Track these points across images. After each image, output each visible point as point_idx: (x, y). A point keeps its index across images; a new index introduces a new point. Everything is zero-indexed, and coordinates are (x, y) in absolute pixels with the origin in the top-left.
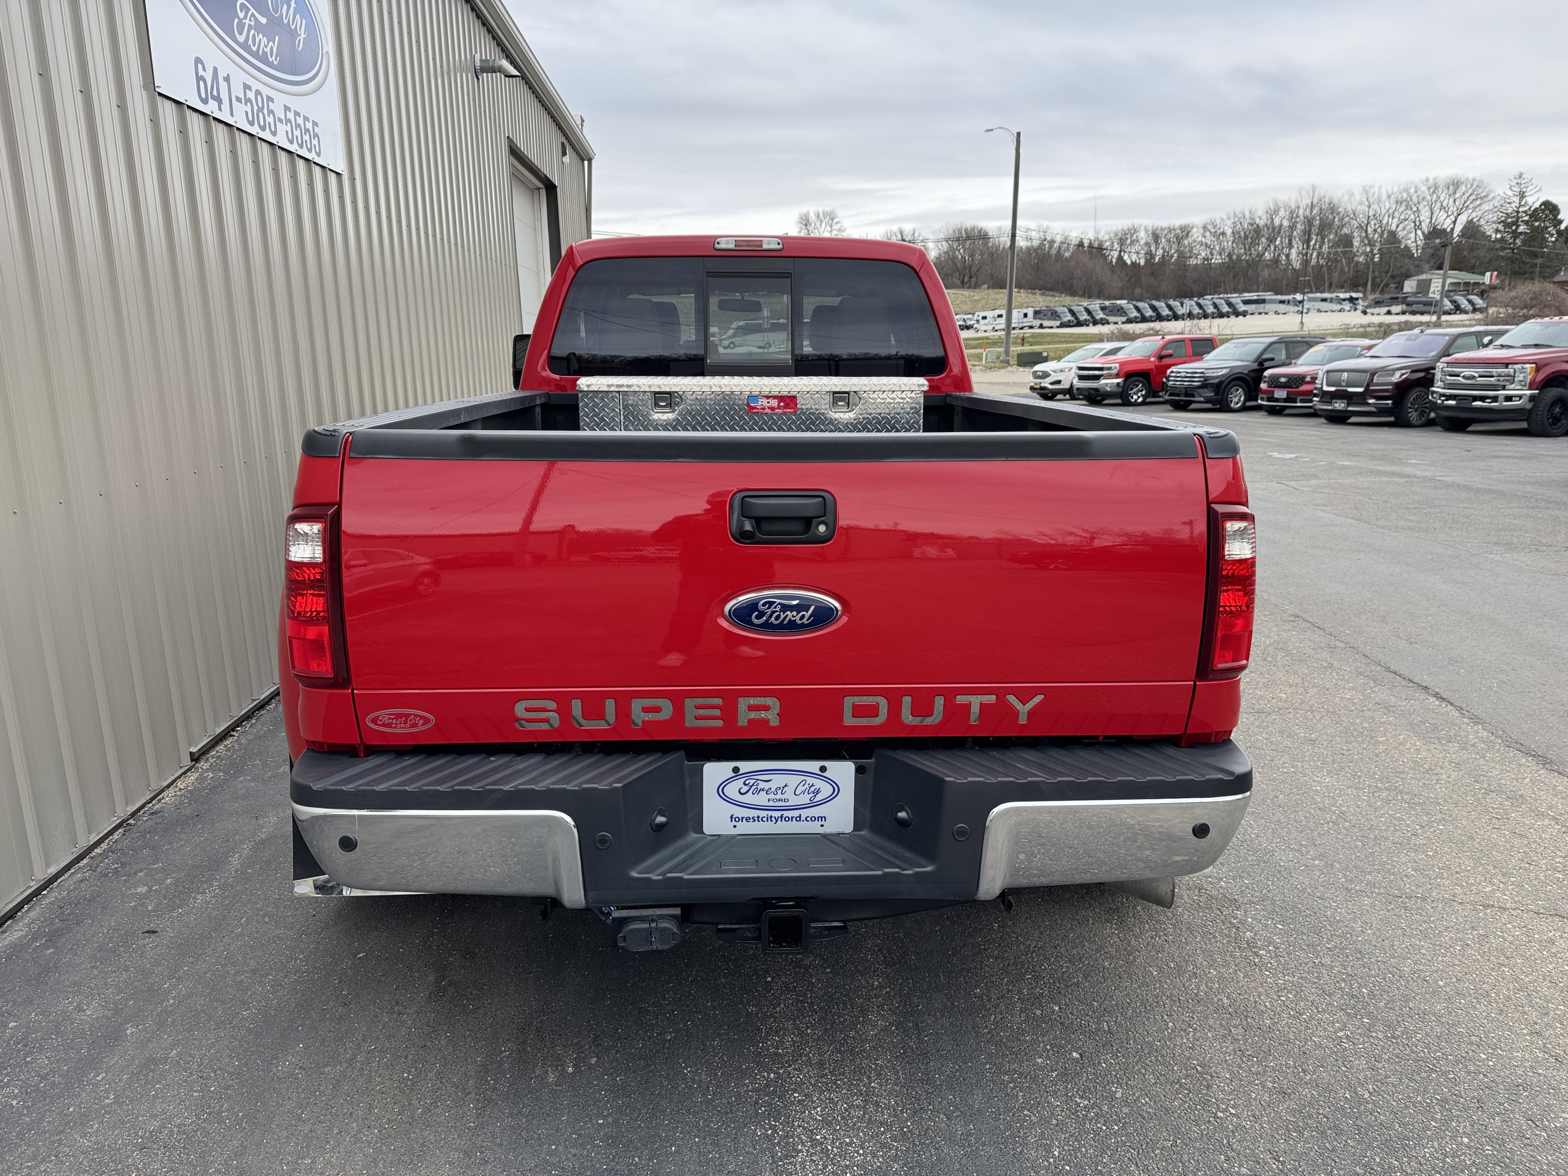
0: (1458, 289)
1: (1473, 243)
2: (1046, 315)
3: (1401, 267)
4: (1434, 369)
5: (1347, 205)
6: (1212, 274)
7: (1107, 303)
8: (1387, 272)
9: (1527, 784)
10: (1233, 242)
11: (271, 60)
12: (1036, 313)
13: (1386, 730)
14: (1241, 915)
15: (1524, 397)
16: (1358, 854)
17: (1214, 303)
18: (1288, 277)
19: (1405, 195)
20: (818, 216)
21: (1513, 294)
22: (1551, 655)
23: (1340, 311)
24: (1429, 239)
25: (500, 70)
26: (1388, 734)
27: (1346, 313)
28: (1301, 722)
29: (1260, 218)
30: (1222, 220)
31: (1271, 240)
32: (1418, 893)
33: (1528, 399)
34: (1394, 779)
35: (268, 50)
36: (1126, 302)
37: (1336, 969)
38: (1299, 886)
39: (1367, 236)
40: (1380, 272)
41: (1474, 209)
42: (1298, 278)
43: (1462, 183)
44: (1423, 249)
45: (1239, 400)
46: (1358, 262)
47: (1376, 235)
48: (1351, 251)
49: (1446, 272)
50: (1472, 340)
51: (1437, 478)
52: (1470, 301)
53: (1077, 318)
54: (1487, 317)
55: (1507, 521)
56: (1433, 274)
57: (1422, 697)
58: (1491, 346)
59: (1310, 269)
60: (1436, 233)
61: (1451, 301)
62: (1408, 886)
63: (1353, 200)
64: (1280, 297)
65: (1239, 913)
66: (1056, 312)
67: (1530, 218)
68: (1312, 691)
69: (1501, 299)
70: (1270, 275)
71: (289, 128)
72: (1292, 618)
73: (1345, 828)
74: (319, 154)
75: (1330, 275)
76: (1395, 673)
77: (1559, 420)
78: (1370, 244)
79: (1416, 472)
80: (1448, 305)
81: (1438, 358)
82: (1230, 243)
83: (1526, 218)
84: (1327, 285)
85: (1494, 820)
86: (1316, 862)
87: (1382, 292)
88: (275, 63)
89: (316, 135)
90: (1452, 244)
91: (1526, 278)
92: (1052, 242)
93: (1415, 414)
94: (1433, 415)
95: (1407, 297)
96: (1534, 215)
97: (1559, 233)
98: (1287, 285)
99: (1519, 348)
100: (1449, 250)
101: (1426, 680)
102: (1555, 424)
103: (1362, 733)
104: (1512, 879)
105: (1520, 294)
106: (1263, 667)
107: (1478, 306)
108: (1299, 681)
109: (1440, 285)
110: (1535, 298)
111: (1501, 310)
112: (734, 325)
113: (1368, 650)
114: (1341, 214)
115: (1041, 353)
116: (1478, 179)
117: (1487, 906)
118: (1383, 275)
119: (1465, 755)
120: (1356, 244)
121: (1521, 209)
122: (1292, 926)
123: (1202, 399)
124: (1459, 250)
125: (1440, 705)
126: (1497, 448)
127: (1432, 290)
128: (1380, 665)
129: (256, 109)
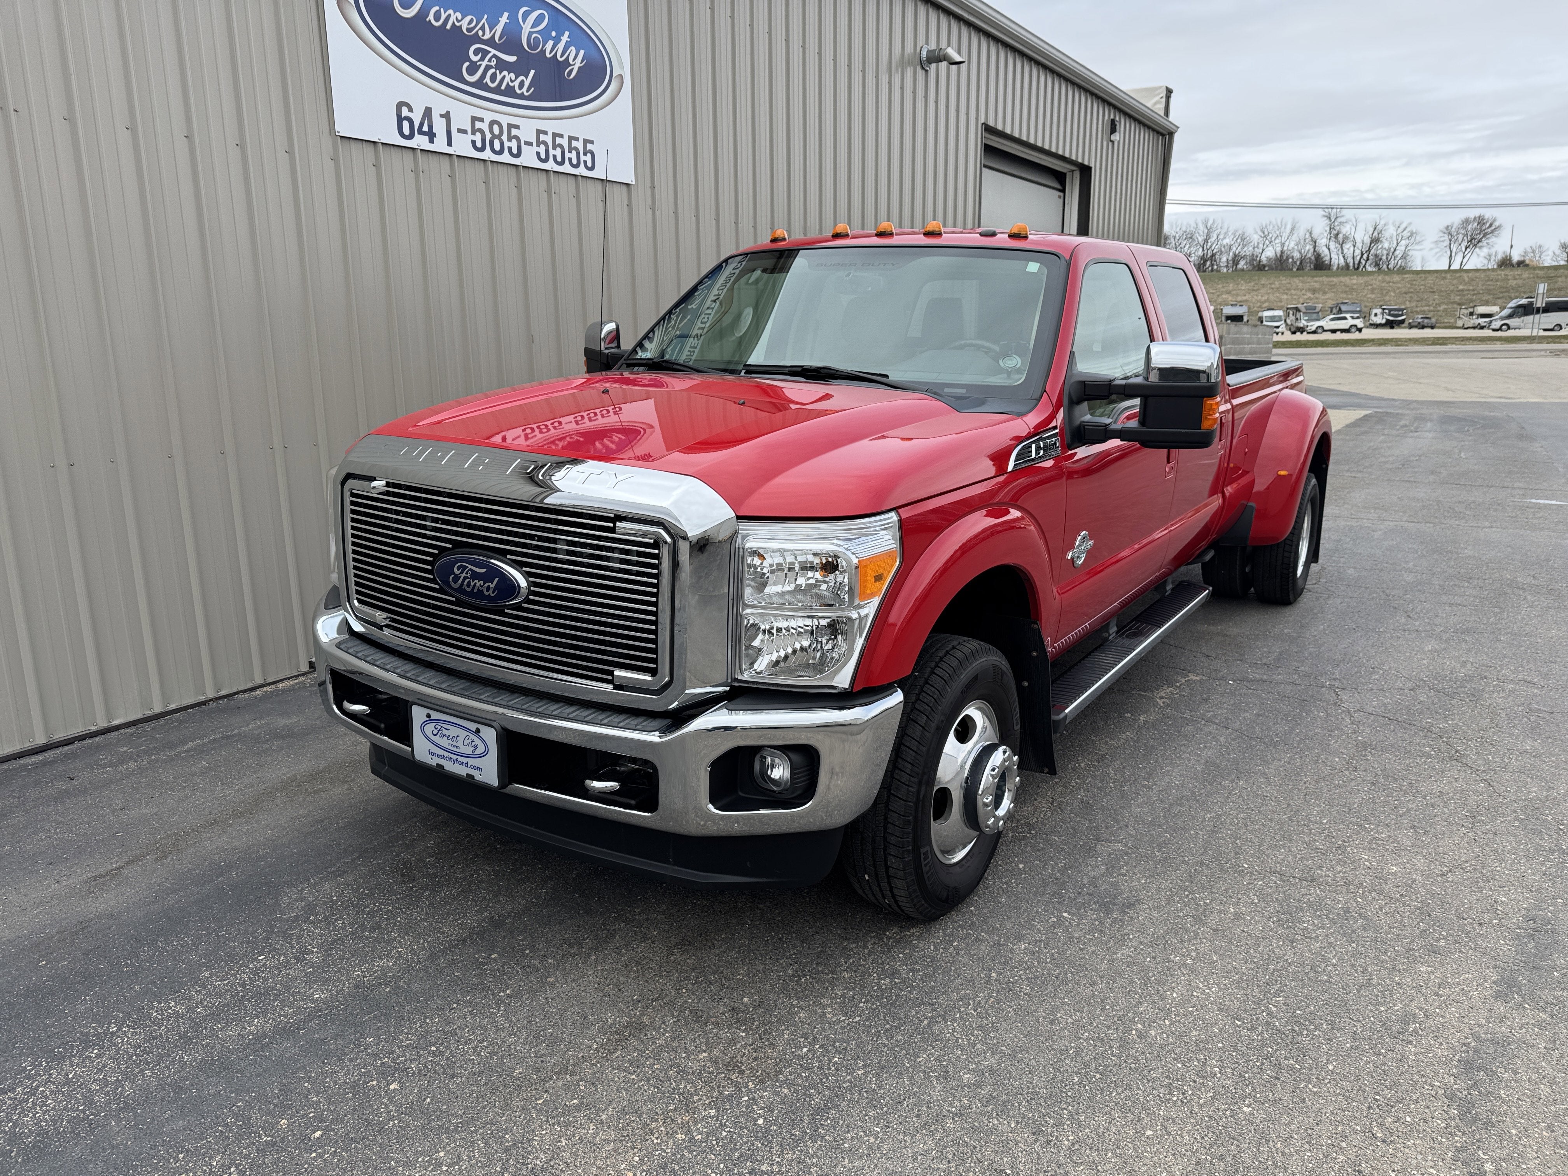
11: (520, 92)
25: (945, 57)
35: (516, 84)
71: (542, 149)
74: (592, 169)
88: (526, 94)
89: (587, 152)
112: (1513, 304)
129: (488, 136)
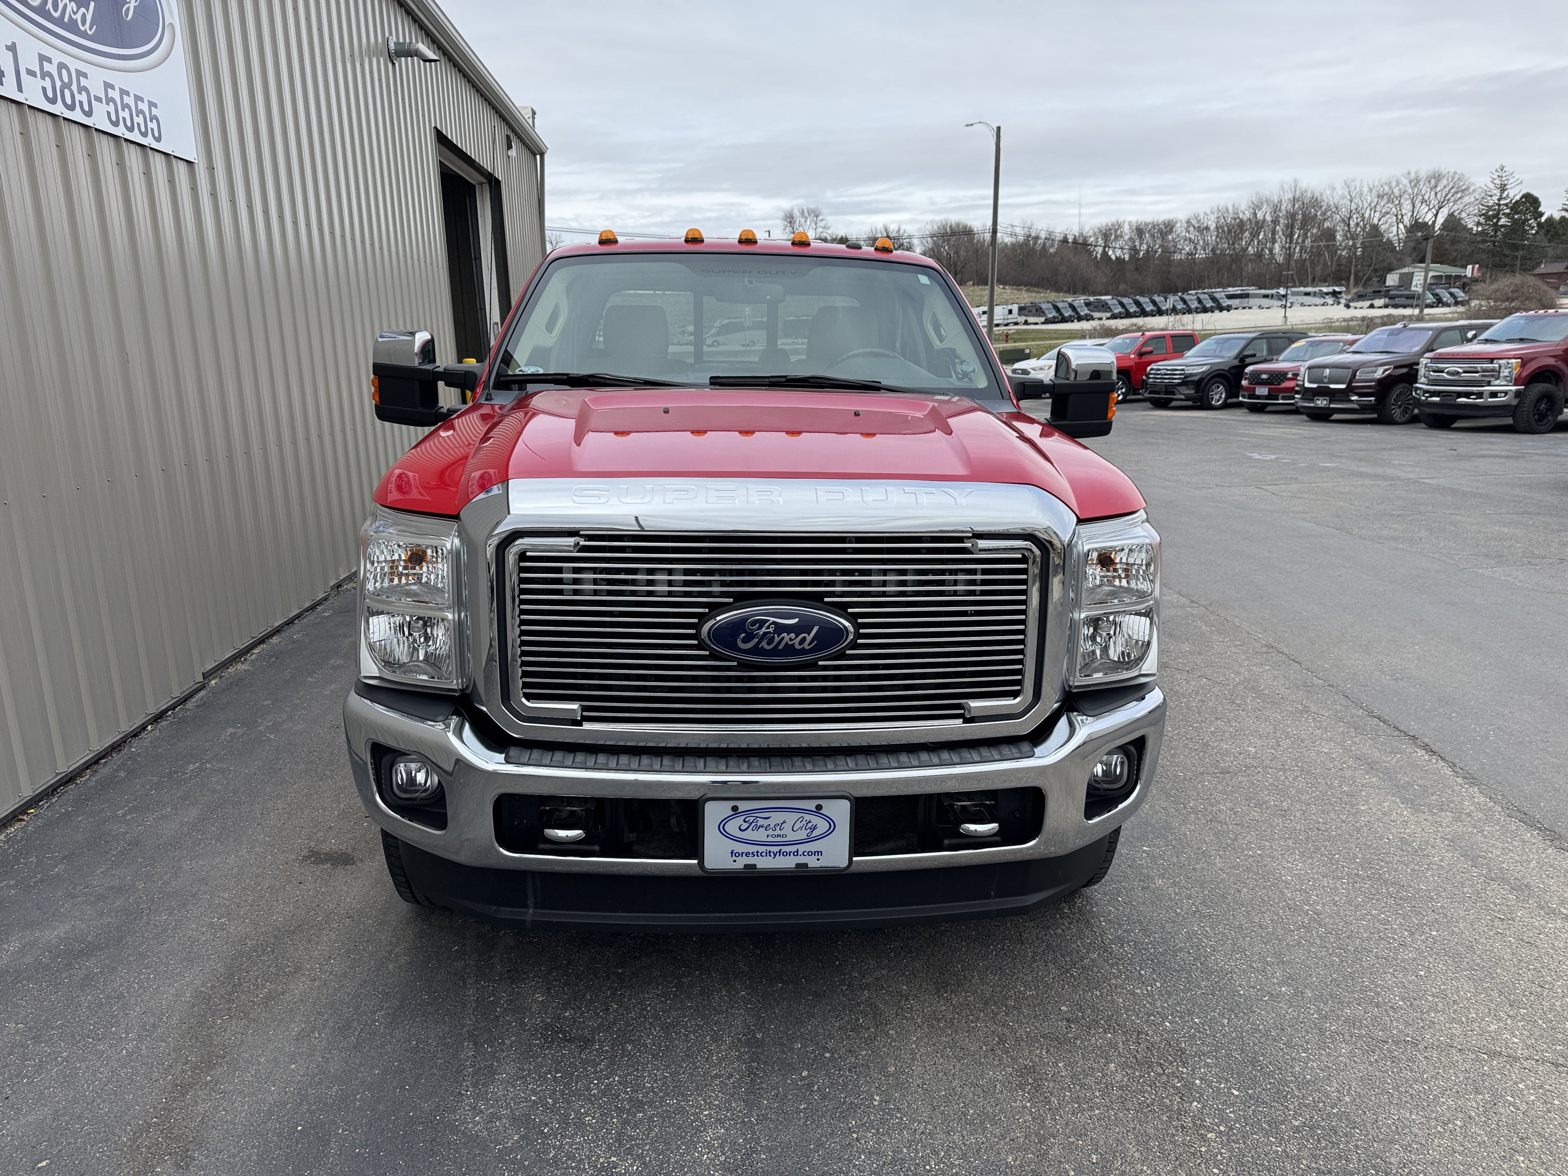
0: (1439, 282)
1: (1454, 236)
2: (1030, 311)
3: (1383, 260)
4: (1418, 364)
5: (1329, 198)
6: (1196, 269)
7: (1092, 299)
8: (1370, 266)
9: (1534, 869)
10: (1217, 237)
11: (82, 29)
12: (1021, 309)
13: (1369, 795)
14: (1187, 1073)
15: (1510, 393)
16: (1334, 976)
17: (1198, 298)
18: (1271, 271)
19: (1387, 188)
20: (803, 213)
21: (1495, 286)
22: (1552, 693)
23: (1323, 305)
24: (1411, 232)
25: (417, 53)
26: (1371, 801)
27: (1329, 307)
28: (1272, 784)
29: (1244, 213)
30: (1206, 214)
31: (1254, 235)
32: (1407, 1035)
33: (1513, 395)
34: (1378, 864)
35: (78, 16)
36: (1110, 297)
37: (1305, 1162)
38: (1261, 1027)
39: (1349, 231)
40: (1363, 266)
41: (1455, 201)
42: (1281, 272)
43: (1444, 176)
44: (1405, 242)
45: (1220, 397)
46: (1341, 255)
47: (1359, 229)
48: (1334, 245)
49: (1428, 265)
50: (1456, 335)
51: (1422, 481)
52: (1451, 294)
53: (1061, 314)
54: (1469, 310)
55: (1497, 528)
56: (1416, 267)
57: (1409, 750)
58: (1475, 341)
59: (1293, 263)
60: (1417, 226)
61: (1433, 294)
62: (1394, 1023)
63: (1335, 194)
64: (1263, 292)
65: (1185, 1070)
66: (1041, 308)
67: (1511, 210)
68: (1285, 744)
69: (1482, 292)
70: (1253, 270)
71: (111, 108)
72: (1265, 650)
73: (1320, 937)
74: (158, 139)
75: (1313, 268)
76: (1379, 719)
77: (1545, 416)
78: (1352, 238)
79: (1400, 474)
80: (1430, 299)
81: (1421, 354)
82: (1214, 238)
83: (1508, 211)
84: (1310, 279)
85: (1497, 923)
86: (1283, 989)
87: (1365, 285)
88: (90, 33)
89: (154, 118)
90: (1433, 237)
91: (1507, 271)
92: (1037, 238)
93: (1398, 411)
94: (1416, 411)
95: (1389, 291)
96: (1515, 207)
97: (1540, 225)
98: (1271, 279)
99: (1504, 342)
100: (1431, 243)
101: (1414, 727)
102: (1542, 421)
103: (1341, 799)
104: (1523, 1011)
105: (1501, 287)
106: (1231, 712)
107: (1459, 299)
108: (1270, 729)
109: (1422, 278)
110: (1517, 291)
111: (1483, 303)
113: (1349, 689)
114: (1324, 208)
115: (1024, 350)
116: (1459, 172)
117: (1493, 1054)
118: (1366, 268)
119: (1459, 827)
120: (1339, 238)
121: (1502, 202)
122: (1250, 1092)
123: (1183, 397)
124: (1440, 243)
125: (1430, 761)
126: (1484, 447)
127: (1414, 283)
128: (1362, 708)
129: (58, 84)
